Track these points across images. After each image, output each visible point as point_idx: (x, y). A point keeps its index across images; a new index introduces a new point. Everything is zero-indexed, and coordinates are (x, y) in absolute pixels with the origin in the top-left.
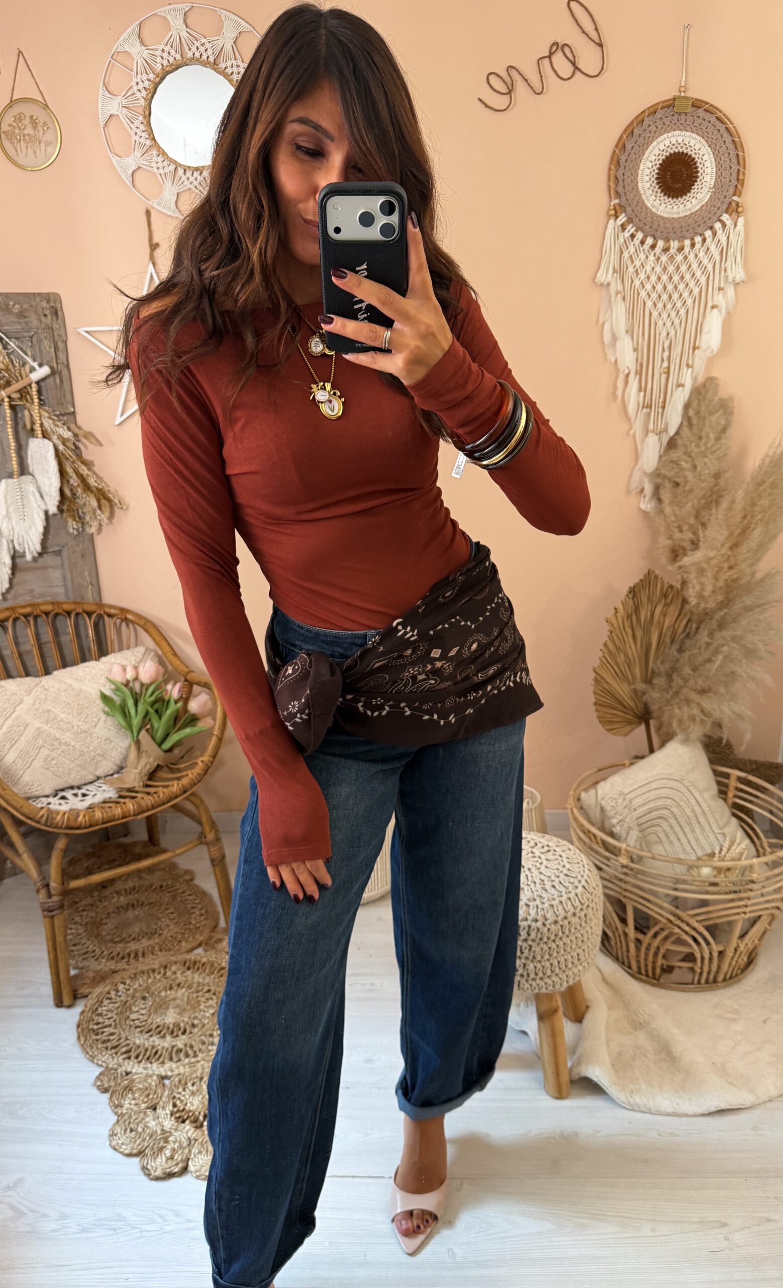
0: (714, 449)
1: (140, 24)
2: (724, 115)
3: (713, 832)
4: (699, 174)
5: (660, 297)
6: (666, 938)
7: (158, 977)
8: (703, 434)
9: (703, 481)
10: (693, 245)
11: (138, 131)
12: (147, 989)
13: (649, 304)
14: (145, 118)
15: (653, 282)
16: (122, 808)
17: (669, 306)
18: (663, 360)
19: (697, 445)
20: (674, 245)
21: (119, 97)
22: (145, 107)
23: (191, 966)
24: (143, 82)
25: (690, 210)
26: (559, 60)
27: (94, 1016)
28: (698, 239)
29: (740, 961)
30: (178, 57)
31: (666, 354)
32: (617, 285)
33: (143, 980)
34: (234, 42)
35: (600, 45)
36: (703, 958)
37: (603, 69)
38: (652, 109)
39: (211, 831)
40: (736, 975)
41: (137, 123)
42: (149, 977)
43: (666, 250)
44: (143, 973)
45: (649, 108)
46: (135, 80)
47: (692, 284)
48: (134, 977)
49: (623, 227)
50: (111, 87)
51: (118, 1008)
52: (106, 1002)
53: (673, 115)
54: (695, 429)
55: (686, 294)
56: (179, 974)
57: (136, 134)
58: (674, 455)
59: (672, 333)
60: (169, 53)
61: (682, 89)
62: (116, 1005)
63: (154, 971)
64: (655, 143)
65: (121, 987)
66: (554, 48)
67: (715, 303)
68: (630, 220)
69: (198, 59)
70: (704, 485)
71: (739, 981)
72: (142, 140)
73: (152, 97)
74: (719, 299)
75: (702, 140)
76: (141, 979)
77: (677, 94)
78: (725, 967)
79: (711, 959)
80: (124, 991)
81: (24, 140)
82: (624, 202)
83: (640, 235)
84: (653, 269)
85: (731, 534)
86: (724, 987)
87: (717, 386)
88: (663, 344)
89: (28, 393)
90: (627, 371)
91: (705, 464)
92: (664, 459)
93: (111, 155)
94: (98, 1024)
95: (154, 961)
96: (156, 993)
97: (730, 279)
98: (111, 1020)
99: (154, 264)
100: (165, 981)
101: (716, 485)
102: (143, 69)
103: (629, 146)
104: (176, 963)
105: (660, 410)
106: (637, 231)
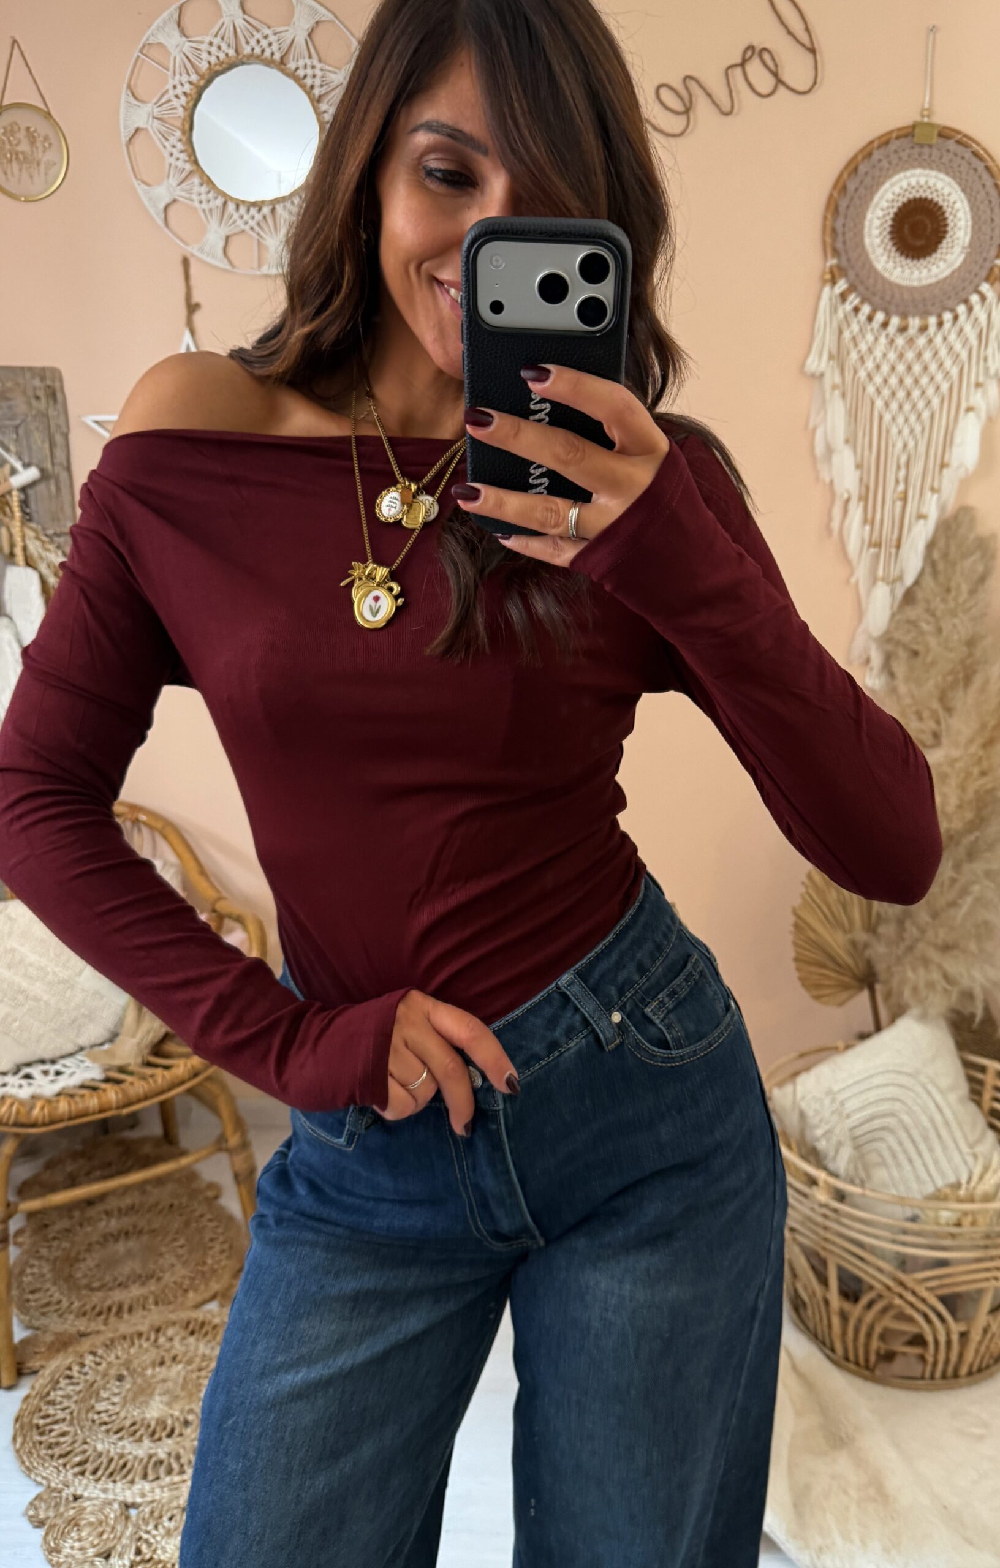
0: (968, 605)
1: (181, 8)
2: (984, 149)
3: (960, 1152)
4: (949, 229)
5: (893, 394)
6: (884, 1310)
7: (145, 1345)
8: (953, 584)
9: (951, 650)
10: (940, 324)
11: (174, 151)
12: (127, 1364)
13: (879, 403)
14: (184, 133)
15: (885, 374)
16: (99, 1098)
17: (907, 407)
18: (897, 482)
19: (944, 600)
20: (914, 323)
21: (150, 105)
22: (184, 120)
23: (197, 1328)
24: (182, 85)
25: (936, 276)
26: (755, 69)
27: (42, 1404)
28: (947, 316)
29: (993, 1346)
30: (232, 52)
31: (902, 473)
32: (833, 377)
33: (123, 1349)
34: (310, 35)
35: (813, 51)
36: (937, 1342)
37: (815, 83)
38: (884, 139)
39: (235, 1132)
40: (988, 1367)
41: (173, 140)
42: (133, 1344)
43: (903, 329)
44: (124, 1338)
45: (880, 138)
46: (171, 83)
47: (939, 377)
48: (109, 1345)
49: (843, 297)
50: (139, 92)
51: (80, 1392)
52: (63, 1382)
53: (912, 148)
54: (941, 578)
55: (930, 391)
56: (176, 1342)
57: (171, 154)
58: (912, 613)
59: (911, 444)
60: (219, 48)
61: (926, 113)
62: (78, 1388)
63: (140, 1335)
64: (887, 185)
65: (89, 1360)
66: (749, 53)
67: (972, 403)
68: (852, 288)
69: (258, 57)
70: (952, 655)
71: (991, 1375)
72: (180, 164)
73: (195, 105)
74: (977, 398)
75: (953, 183)
76: (119, 1348)
77: (918, 119)
78: (969, 1356)
79: (949, 1343)
80: (93, 1365)
81: (17, 158)
82: (844, 263)
83: (866, 309)
84: (885, 355)
85: (983, 726)
86: (969, 1385)
87: (973, 520)
88: (898, 459)
89: (7, 503)
90: (846, 496)
91: (954, 626)
92: (898, 617)
93: (135, 182)
94: (48, 1416)
95: (141, 1322)
96: (139, 1370)
97: (992, 371)
98: (67, 1411)
99: (193, 332)
100: (154, 1351)
101: (970, 655)
102: (183, 70)
103: (851, 186)
104: (174, 1324)
105: (893, 551)
106: (862, 302)
